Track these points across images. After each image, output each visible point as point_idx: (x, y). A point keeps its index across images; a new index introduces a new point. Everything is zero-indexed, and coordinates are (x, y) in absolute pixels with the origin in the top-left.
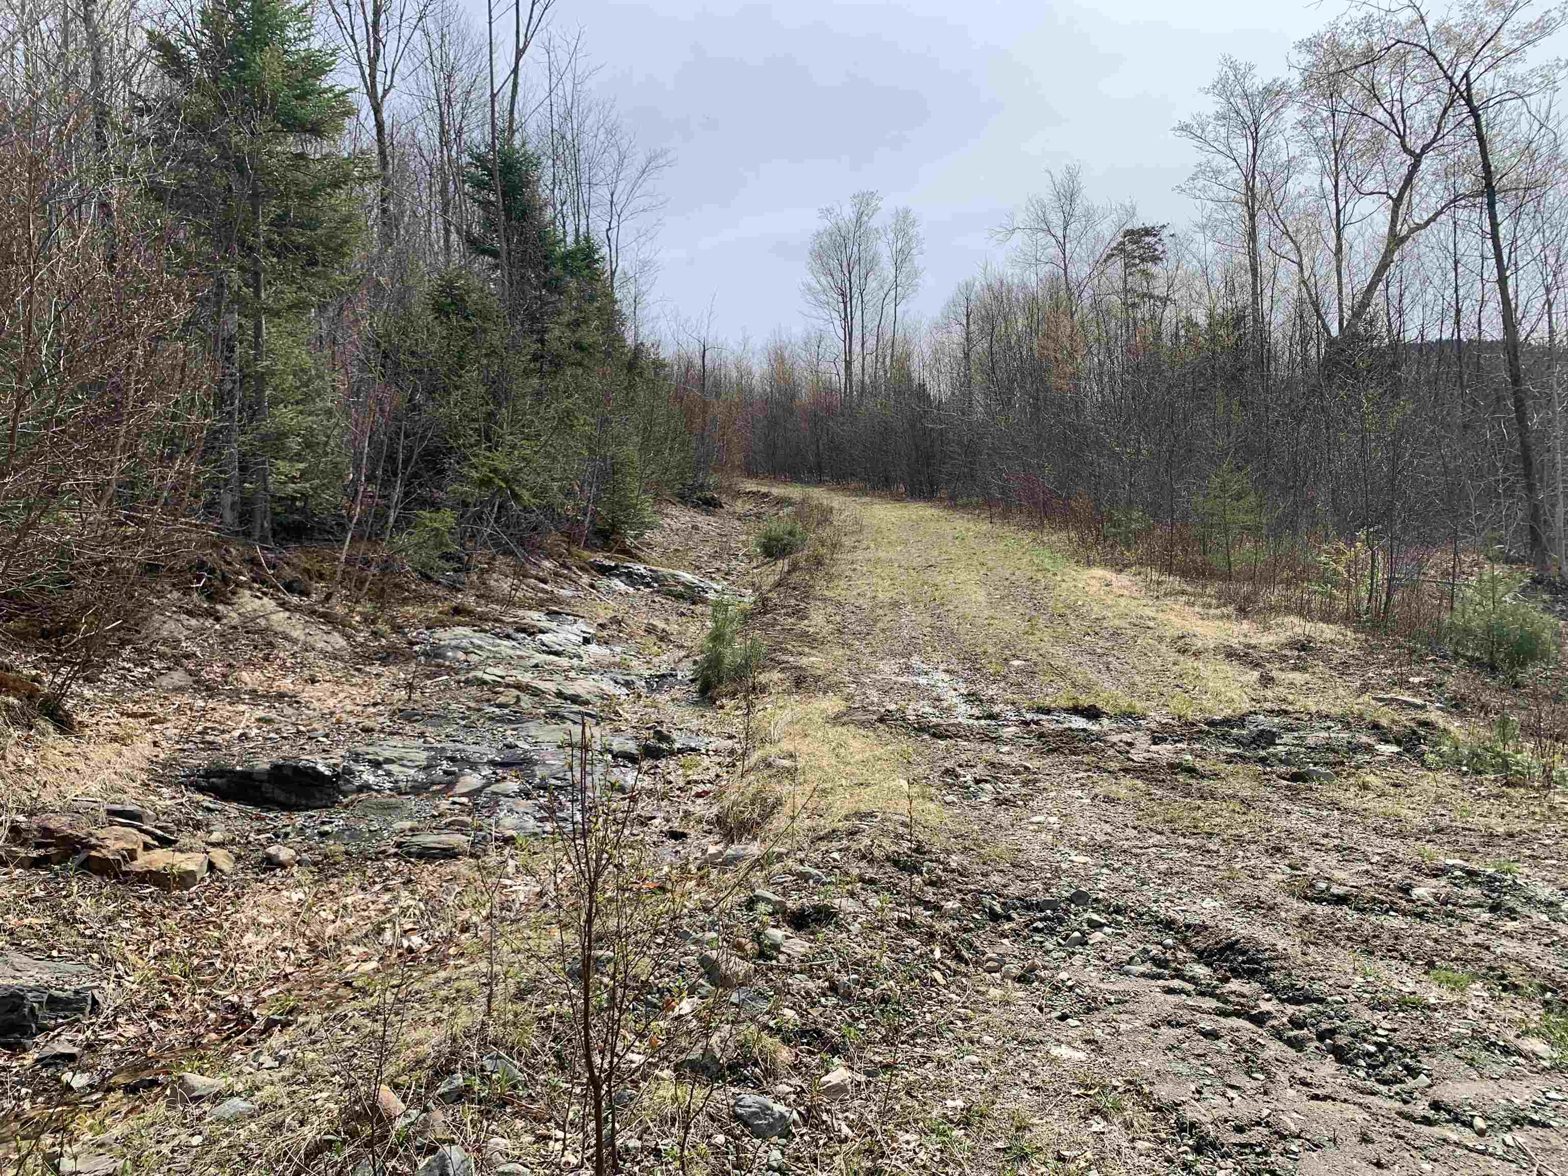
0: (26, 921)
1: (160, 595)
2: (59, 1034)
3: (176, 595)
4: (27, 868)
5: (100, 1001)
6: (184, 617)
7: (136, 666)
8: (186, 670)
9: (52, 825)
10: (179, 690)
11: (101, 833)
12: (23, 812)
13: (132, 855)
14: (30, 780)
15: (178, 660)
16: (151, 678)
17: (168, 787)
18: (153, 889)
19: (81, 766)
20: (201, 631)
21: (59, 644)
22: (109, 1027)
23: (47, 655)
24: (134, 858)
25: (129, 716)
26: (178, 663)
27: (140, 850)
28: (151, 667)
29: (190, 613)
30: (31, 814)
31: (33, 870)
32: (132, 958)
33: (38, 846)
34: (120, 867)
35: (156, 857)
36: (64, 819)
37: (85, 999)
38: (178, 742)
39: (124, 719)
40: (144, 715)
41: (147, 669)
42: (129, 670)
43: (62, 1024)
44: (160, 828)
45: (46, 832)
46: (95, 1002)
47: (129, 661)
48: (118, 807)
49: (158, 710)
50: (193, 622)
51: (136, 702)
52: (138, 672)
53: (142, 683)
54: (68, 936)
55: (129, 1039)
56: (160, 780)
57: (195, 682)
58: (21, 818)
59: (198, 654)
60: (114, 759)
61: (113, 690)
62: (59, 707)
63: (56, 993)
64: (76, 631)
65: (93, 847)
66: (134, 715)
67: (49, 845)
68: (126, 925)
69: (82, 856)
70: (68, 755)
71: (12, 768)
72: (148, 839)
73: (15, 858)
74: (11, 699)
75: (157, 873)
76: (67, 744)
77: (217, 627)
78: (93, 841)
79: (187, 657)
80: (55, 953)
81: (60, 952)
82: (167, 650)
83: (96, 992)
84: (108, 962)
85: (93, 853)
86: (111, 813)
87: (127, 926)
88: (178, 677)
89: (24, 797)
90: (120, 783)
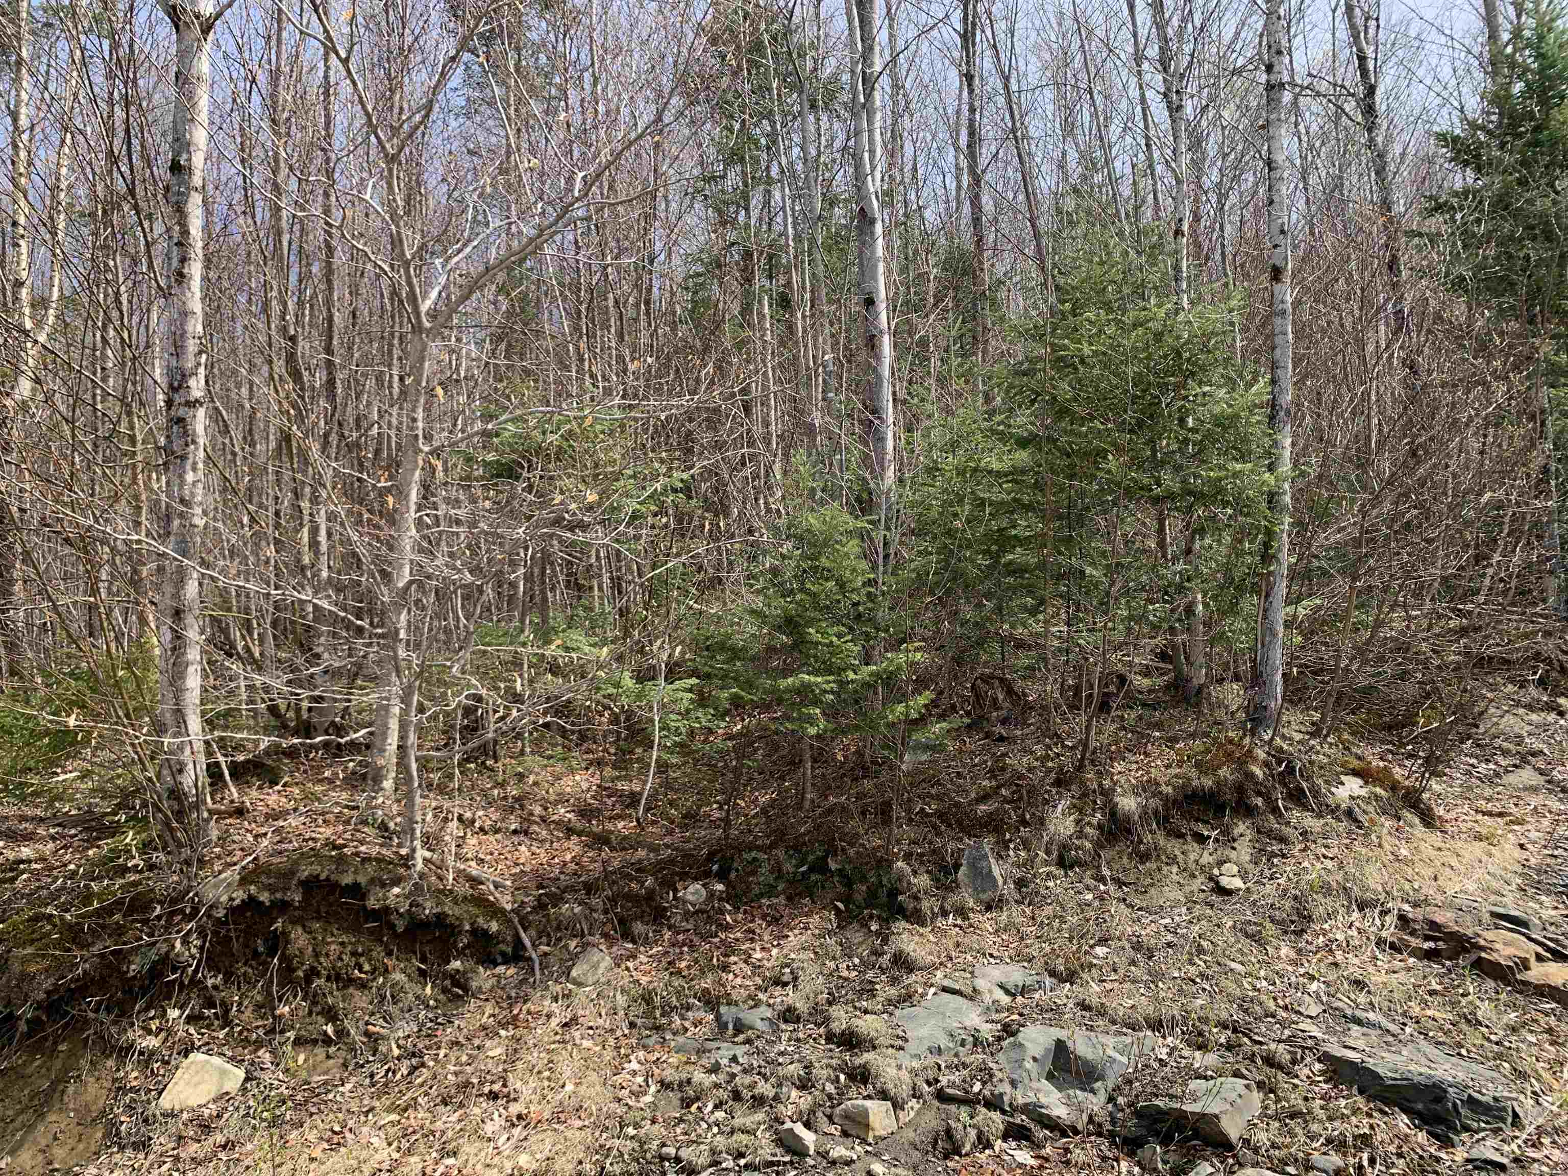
0: (1429, 1013)
1: (1493, 688)
2: (1483, 1139)
3: (1510, 688)
4: (1420, 959)
5: (1521, 1115)
6: (1521, 711)
7: (1480, 762)
8: (1536, 769)
9: (1438, 919)
10: (1534, 790)
11: (1490, 935)
12: (1408, 902)
13: (1525, 965)
14: (1410, 871)
15: (1525, 758)
16: (1498, 775)
17: (1548, 895)
18: (1554, 1005)
19: (1454, 862)
20: (1545, 727)
21: (1400, 738)
22: (1533, 1146)
23: (1390, 747)
24: (1527, 968)
25: (1484, 814)
26: (1524, 760)
27: (1533, 960)
28: (1496, 763)
29: (1530, 707)
30: (1416, 905)
31: (1425, 962)
32: (1547, 1076)
33: (1427, 938)
34: (1514, 974)
35: (1551, 970)
36: (1449, 915)
37: (1504, 1109)
38: (1545, 847)
39: (1480, 817)
40: (1500, 815)
41: (1492, 766)
42: (1472, 765)
43: (1484, 1130)
44: (1550, 939)
45: (1433, 925)
46: (1515, 1115)
47: (1471, 756)
48: (1501, 911)
49: (1514, 810)
50: (1534, 717)
51: (1489, 800)
52: (1483, 768)
53: (1491, 780)
54: (1473, 1038)
55: (1557, 1164)
56: (1537, 886)
57: (1549, 782)
58: (1406, 907)
59: (1546, 751)
60: (1485, 858)
61: (1461, 786)
62: (1419, 800)
63: (1476, 1095)
64: (1416, 724)
65: (1483, 949)
66: (1490, 814)
67: (1439, 939)
68: (1532, 1038)
69: (1474, 957)
70: (1440, 849)
71: (1392, 857)
72: (1540, 950)
73: (1408, 946)
74: (1378, 790)
75: (1556, 988)
76: (1435, 838)
77: (1562, 722)
78: (1482, 943)
79: (1534, 754)
80: (1464, 1052)
81: (1468, 1051)
82: (1511, 746)
83: (1515, 1104)
84: (1523, 1076)
85: (1483, 955)
86: (1494, 915)
87: (1534, 1040)
88: (1527, 776)
89: (1407, 887)
90: (1495, 885)
